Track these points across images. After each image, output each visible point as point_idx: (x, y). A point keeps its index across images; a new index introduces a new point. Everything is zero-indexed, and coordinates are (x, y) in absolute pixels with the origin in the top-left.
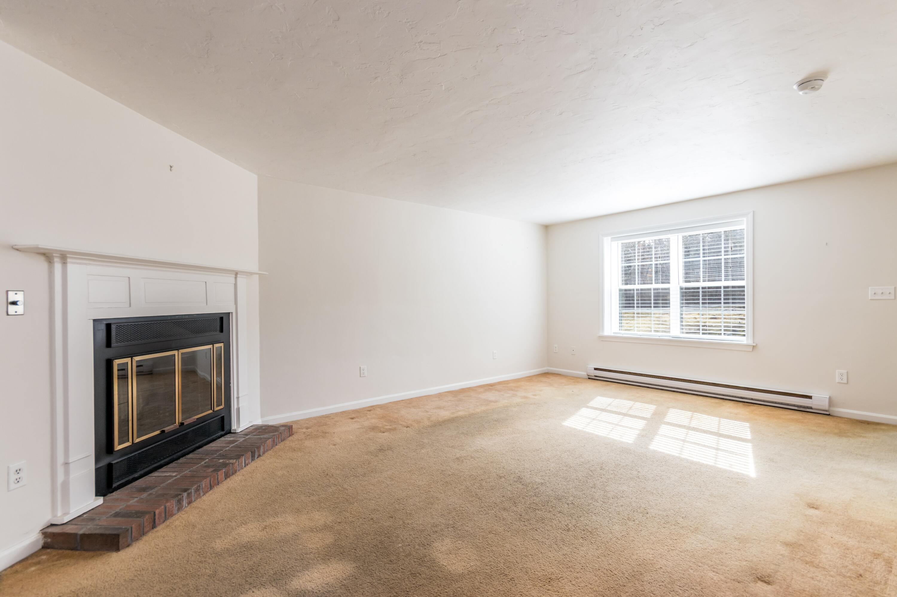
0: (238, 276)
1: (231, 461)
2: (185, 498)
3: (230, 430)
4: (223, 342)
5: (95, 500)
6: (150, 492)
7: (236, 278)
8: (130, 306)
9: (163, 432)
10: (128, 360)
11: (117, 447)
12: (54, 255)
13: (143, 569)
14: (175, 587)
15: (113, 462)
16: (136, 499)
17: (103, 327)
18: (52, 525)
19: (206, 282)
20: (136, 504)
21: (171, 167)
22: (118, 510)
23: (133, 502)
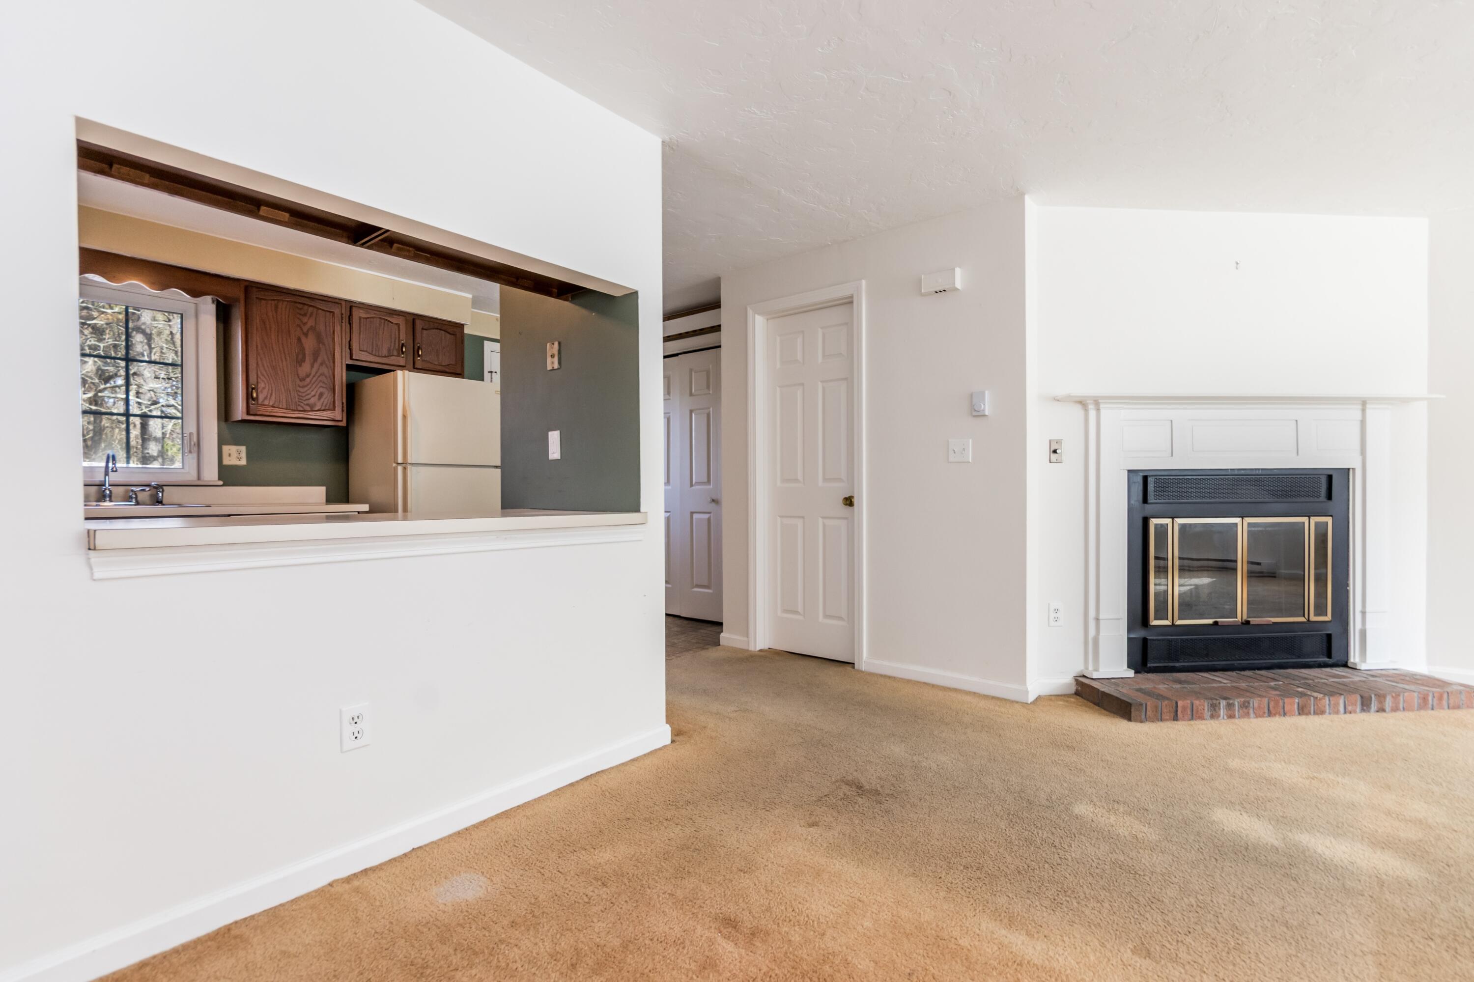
0: (1368, 406)
1: (1315, 694)
2: (1223, 707)
3: (1347, 662)
4: (1331, 516)
5: (1126, 670)
6: (1186, 686)
7: (1364, 410)
8: (1172, 455)
9: (1216, 623)
10: (1168, 521)
11: (1152, 621)
12: (1088, 402)
13: (1142, 743)
14: (1162, 769)
15: (1148, 638)
16: (1166, 686)
17: (1140, 480)
18: (1084, 676)
19: (1297, 421)
20: (1164, 689)
21: (1237, 263)
22: (1143, 687)
23: (1161, 687)
